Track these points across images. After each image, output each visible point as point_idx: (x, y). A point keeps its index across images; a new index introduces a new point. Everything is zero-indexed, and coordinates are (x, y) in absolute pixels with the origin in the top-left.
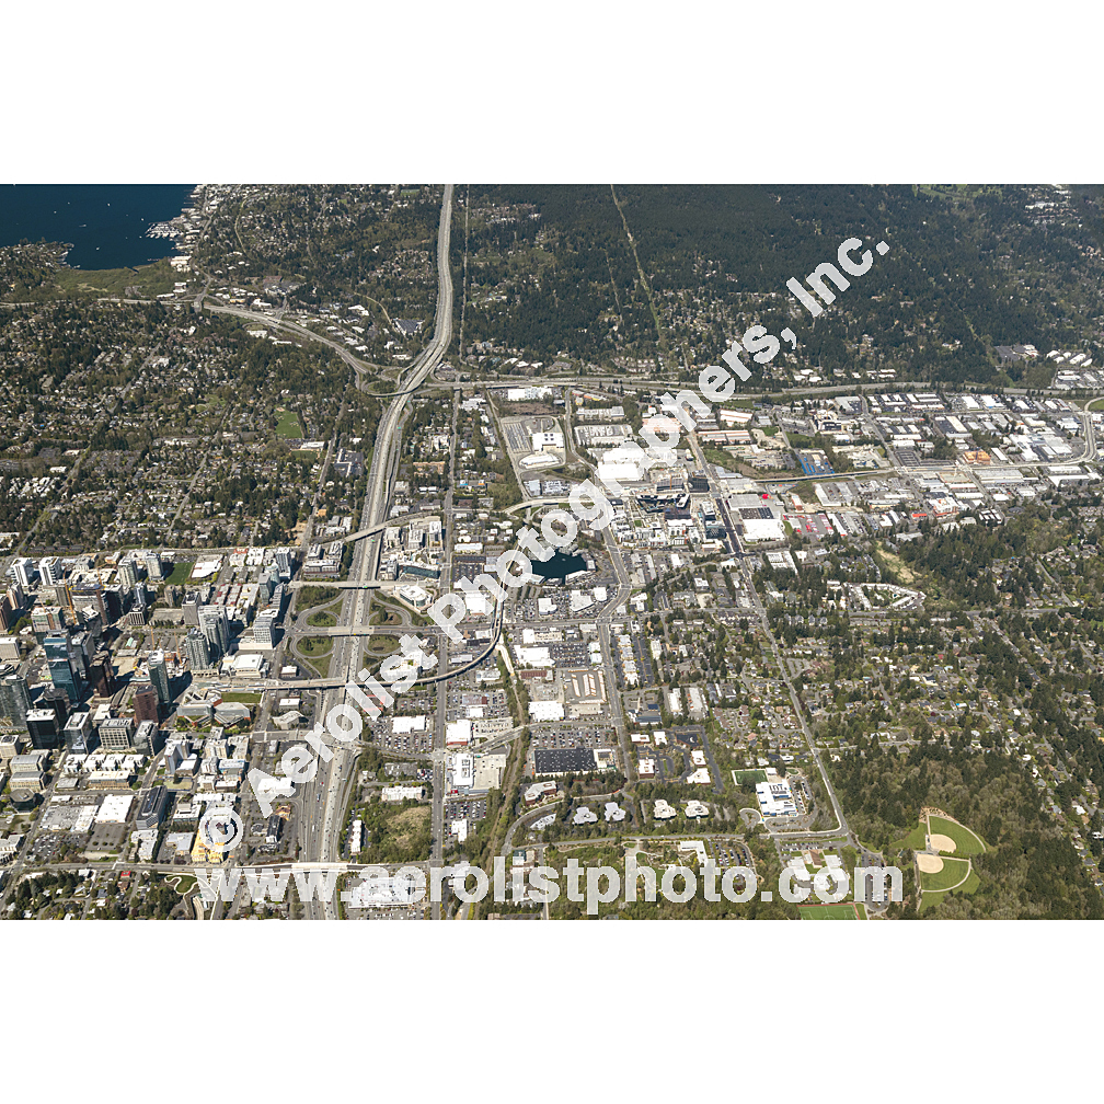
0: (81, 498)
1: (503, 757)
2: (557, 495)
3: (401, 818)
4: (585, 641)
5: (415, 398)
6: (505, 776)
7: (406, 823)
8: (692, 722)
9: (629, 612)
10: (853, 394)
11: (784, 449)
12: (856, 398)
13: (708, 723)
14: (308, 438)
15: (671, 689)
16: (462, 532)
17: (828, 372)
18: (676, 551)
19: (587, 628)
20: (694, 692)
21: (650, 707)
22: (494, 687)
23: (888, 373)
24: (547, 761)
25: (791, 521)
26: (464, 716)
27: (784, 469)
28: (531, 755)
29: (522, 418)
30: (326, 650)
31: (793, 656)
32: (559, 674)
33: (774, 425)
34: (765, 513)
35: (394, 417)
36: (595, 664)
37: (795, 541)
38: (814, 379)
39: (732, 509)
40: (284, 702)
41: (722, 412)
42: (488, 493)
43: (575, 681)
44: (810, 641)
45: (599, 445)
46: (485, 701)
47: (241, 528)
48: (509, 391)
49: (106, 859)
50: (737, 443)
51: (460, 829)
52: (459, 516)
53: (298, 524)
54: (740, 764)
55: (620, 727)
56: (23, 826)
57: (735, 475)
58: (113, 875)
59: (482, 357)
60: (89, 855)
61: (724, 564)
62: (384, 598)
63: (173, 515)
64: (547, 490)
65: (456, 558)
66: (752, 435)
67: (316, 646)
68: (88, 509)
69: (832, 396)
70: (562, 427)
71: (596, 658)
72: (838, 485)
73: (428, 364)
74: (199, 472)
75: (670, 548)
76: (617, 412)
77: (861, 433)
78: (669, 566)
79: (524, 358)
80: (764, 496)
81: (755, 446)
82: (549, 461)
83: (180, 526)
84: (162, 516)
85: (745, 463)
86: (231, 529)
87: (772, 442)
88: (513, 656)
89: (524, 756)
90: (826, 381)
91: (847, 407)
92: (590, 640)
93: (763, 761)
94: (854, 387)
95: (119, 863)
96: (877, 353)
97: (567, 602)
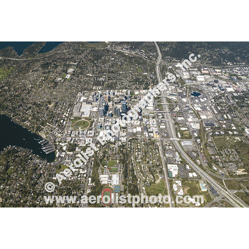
0: (110, 81)
1: (199, 124)
2: (191, 83)
3: (185, 133)
4: (206, 107)
5: (160, 66)
6: (200, 127)
7: (186, 134)
8: (229, 120)
9: (211, 102)
10: (239, 67)
11: (229, 76)
12: (239, 68)
13: (232, 120)
14: (144, 72)
15: (224, 114)
16: (178, 88)
17: (233, 63)
18: (216, 93)
19: (205, 105)
20: (228, 115)
21: (221, 117)
22: (193, 113)
23: (244, 63)
24: (207, 125)
25: (234, 88)
26: (189, 118)
27: (230, 80)
28: (203, 124)
29: (180, 70)
30: (162, 106)
31: (243, 110)
32: (203, 112)
33: (225, 72)
34: (230, 87)
35: (158, 69)
36: (209, 110)
37: (237, 92)
38: (231, 64)
39: (223, 86)
40: (159, 114)
41: (215, 70)
42: (179, 82)
43: (206, 113)
44: (245, 108)
45: (196, 75)
46: (192, 115)
47: (140, 87)
48: (176, 65)
49: (141, 136)
50: (220, 75)
51: (196, 134)
52: (176, 86)
53: (149, 86)
54: (240, 126)
55: (217, 120)
56: (125, 131)
57: (221, 80)
58: (143, 139)
59: (168, 59)
60: (138, 136)
61: (226, 95)
62: (168, 99)
63: (127, 84)
64: (189, 82)
65: (178, 93)
66: (222, 74)
67: (160, 106)
68: (112, 83)
69: (235, 67)
70: (187, 71)
71: (209, 109)
72: (240, 82)
73: (159, 60)
74: (128, 77)
75: (215, 92)
76: (196, 69)
77: (242, 74)
78: (216, 95)
79: (176, 59)
80: (228, 84)
81: (223, 76)
82: (188, 77)
83: (129, 86)
84: (125, 84)
85: (222, 78)
86: (138, 87)
87: (226, 75)
88: (194, 109)
89: (202, 124)
90: (233, 65)
91: (238, 69)
92: (206, 106)
93: (244, 126)
94: (238, 66)
95: (143, 137)
96: (241, 60)
97: (200, 100)
